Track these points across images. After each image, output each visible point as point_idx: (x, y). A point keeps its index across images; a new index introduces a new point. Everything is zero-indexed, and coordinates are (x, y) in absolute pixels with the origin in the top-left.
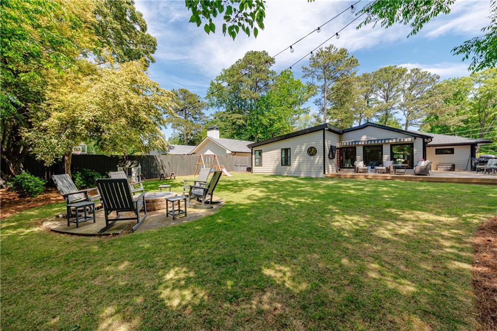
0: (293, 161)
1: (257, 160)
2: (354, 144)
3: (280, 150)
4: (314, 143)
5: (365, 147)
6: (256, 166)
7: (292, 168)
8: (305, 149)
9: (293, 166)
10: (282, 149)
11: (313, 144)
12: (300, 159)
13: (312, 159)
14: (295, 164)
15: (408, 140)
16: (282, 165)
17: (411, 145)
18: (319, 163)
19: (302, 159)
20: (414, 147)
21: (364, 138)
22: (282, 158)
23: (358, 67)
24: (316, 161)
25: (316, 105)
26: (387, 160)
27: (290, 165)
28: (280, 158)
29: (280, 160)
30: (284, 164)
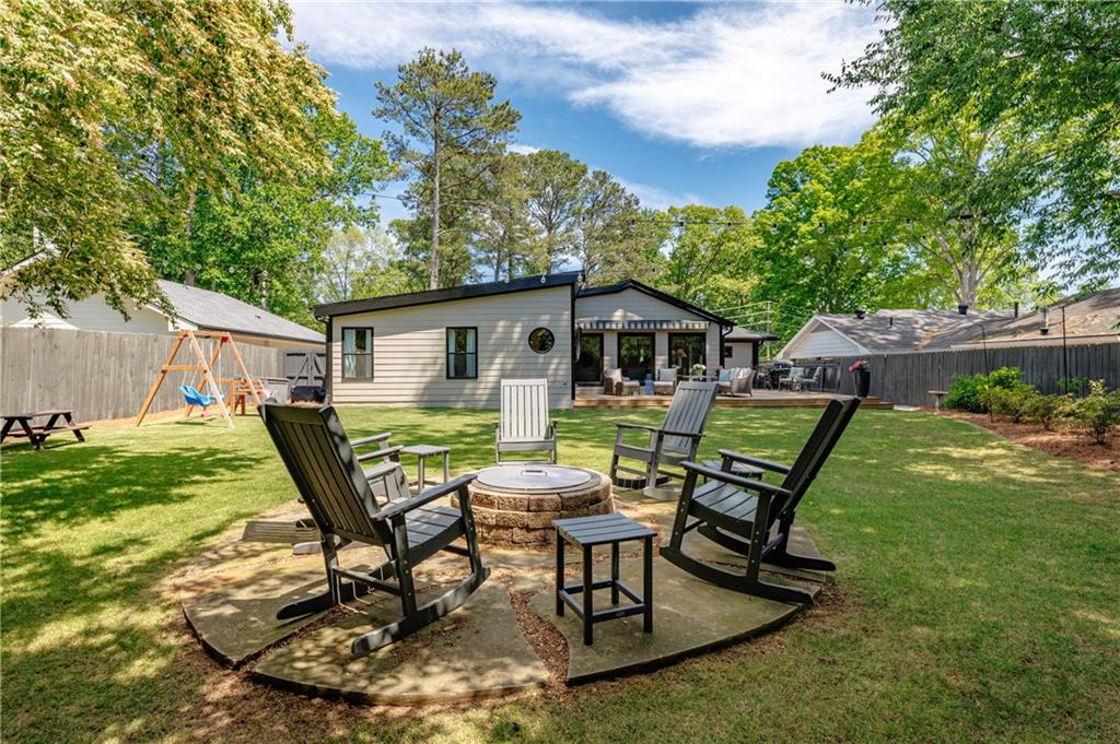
0: (484, 367)
1: (351, 362)
2: (601, 326)
3: (444, 330)
4: (547, 317)
5: (621, 335)
6: (344, 380)
7: (482, 385)
8: (522, 333)
9: (484, 379)
10: (448, 328)
11: (544, 321)
12: (508, 361)
13: (541, 360)
14: (492, 373)
15: (700, 325)
16: (448, 377)
17: (701, 336)
18: (561, 373)
19: (512, 361)
20: (707, 341)
21: (618, 315)
22: (448, 354)
23: (514, 133)
24: (553, 367)
25: (406, 205)
26: (663, 366)
27: (476, 377)
28: (444, 355)
29: (443, 361)
30: (452, 374)
